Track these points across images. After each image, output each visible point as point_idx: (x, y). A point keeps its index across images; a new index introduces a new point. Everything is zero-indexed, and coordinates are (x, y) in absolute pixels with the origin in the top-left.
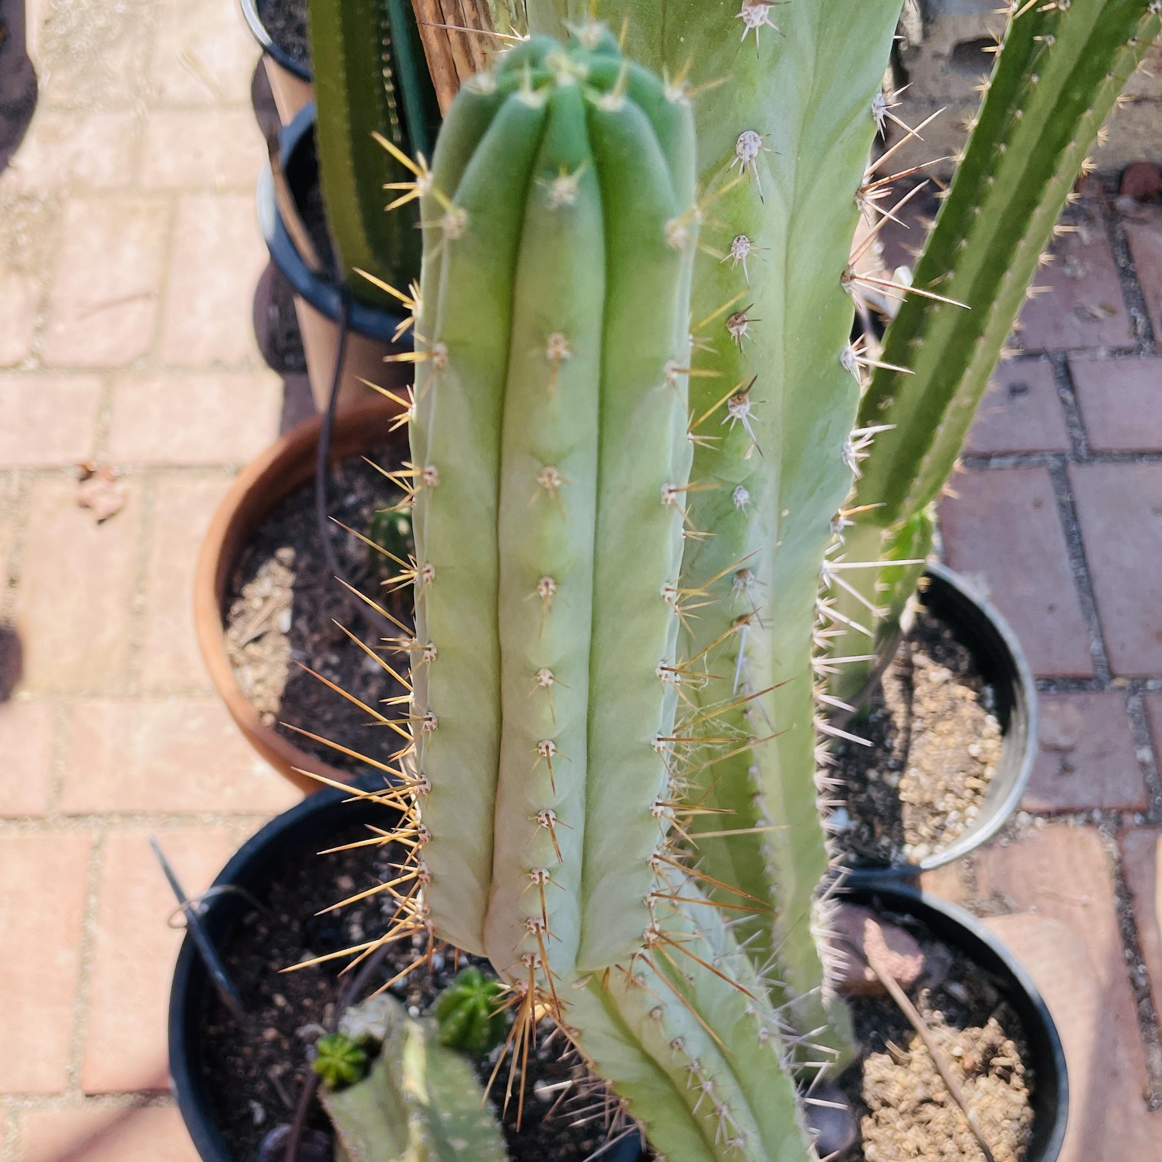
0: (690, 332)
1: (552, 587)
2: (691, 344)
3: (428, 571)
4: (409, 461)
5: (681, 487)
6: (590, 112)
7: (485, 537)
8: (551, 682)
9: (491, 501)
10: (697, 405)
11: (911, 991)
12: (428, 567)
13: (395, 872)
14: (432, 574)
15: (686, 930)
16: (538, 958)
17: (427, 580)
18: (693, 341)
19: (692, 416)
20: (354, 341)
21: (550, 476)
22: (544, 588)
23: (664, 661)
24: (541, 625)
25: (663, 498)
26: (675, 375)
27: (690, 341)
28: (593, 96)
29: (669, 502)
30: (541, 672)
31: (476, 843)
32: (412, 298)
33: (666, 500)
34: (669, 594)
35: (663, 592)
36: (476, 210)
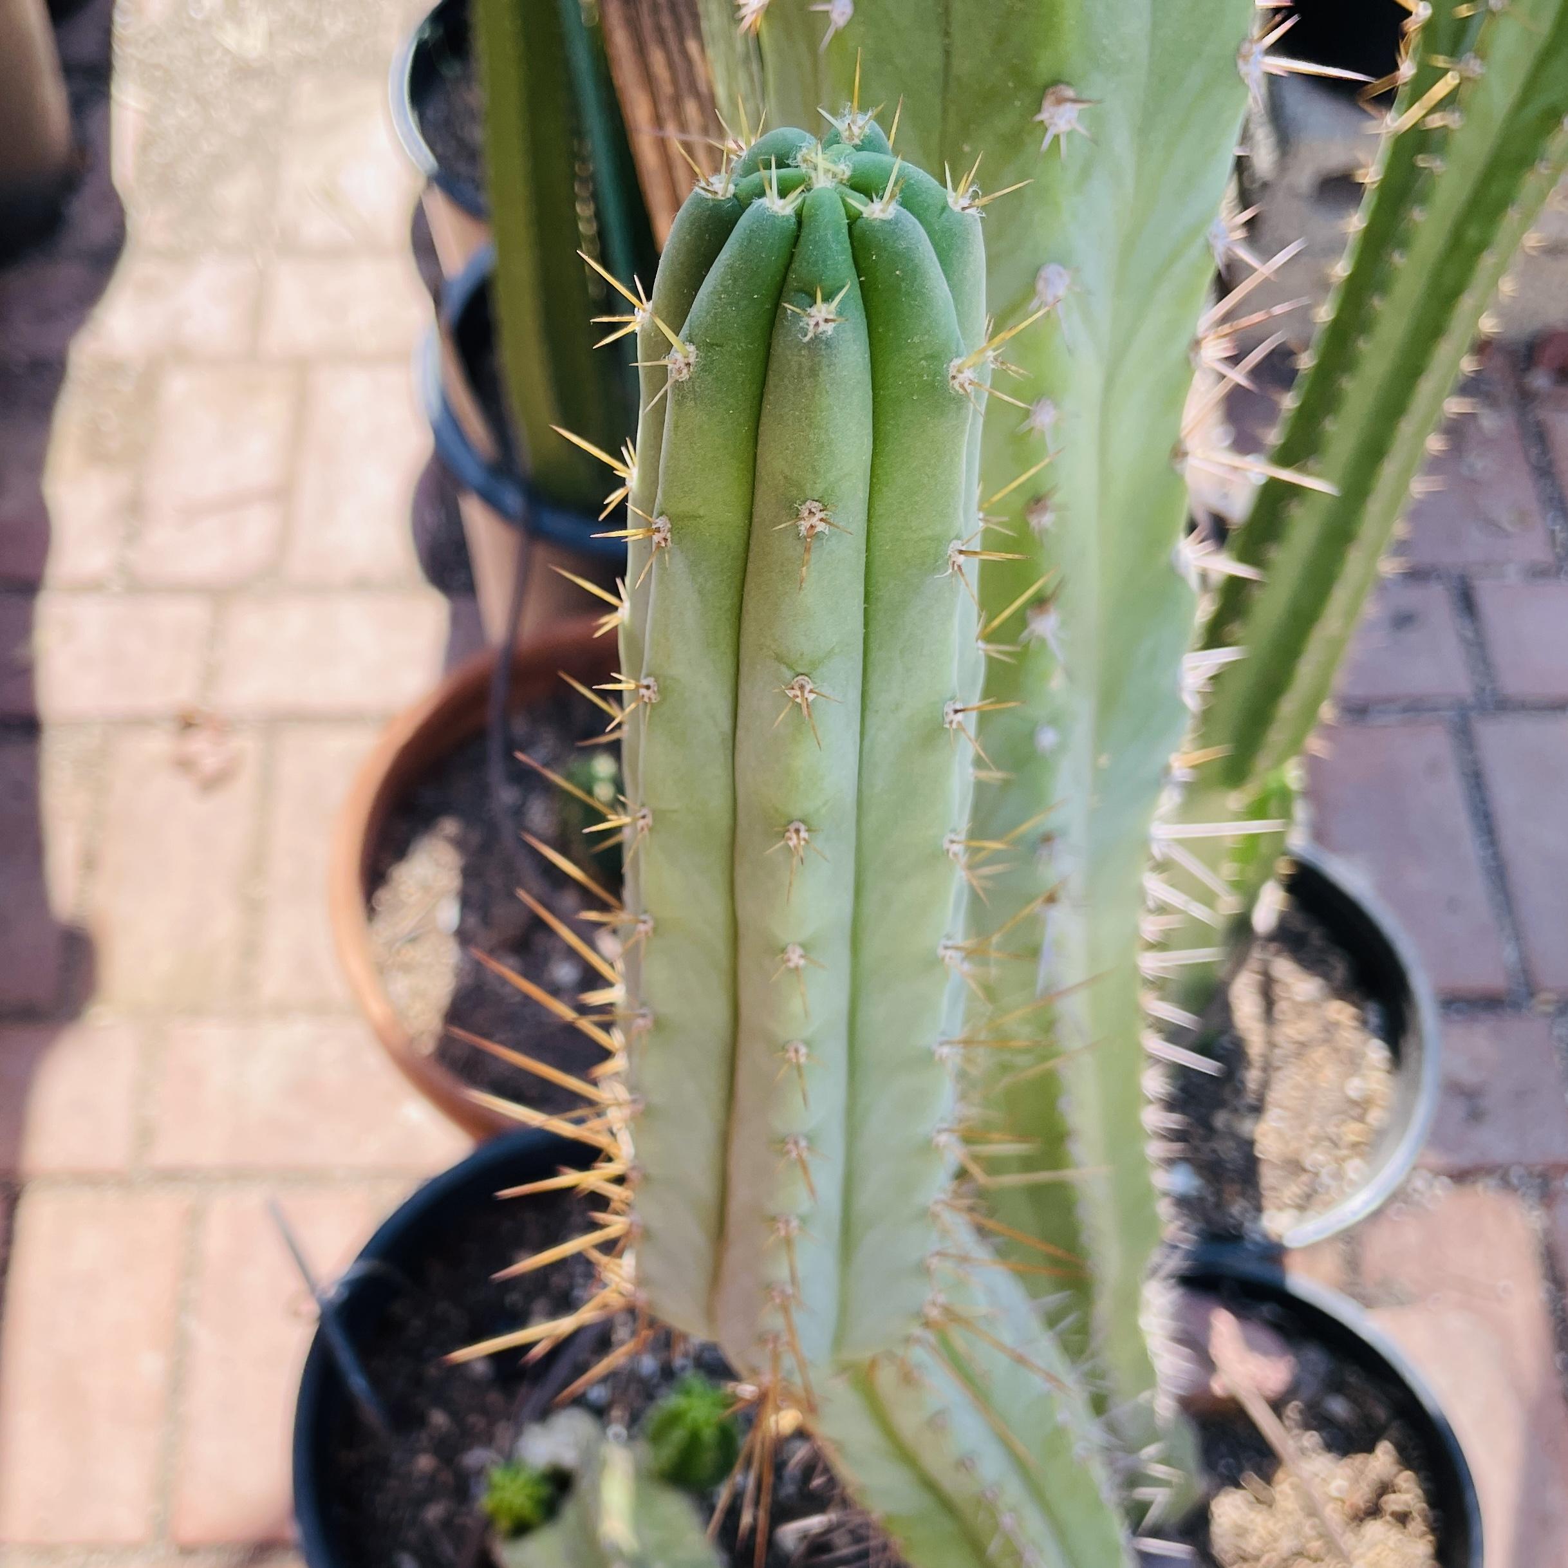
0: (980, 509)
1: (803, 834)
2: (981, 524)
3: (644, 817)
4: (619, 672)
5: (970, 706)
6: (854, 219)
7: (716, 771)
8: (802, 962)
9: (726, 725)
10: (989, 601)
11: (1277, 1406)
12: (644, 811)
13: (595, 1226)
14: (649, 820)
15: (978, 1304)
16: (785, 1338)
17: (642, 829)
18: (984, 520)
19: (981, 620)
20: (541, 554)
21: (802, 687)
22: (794, 836)
23: (948, 937)
24: (791, 884)
25: (947, 720)
26: (961, 559)
27: (980, 519)
28: (856, 201)
29: (954, 726)
30: (790, 948)
31: (704, 1185)
32: (625, 463)
33: (951, 722)
34: (956, 848)
35: (946, 845)
36: (708, 346)
